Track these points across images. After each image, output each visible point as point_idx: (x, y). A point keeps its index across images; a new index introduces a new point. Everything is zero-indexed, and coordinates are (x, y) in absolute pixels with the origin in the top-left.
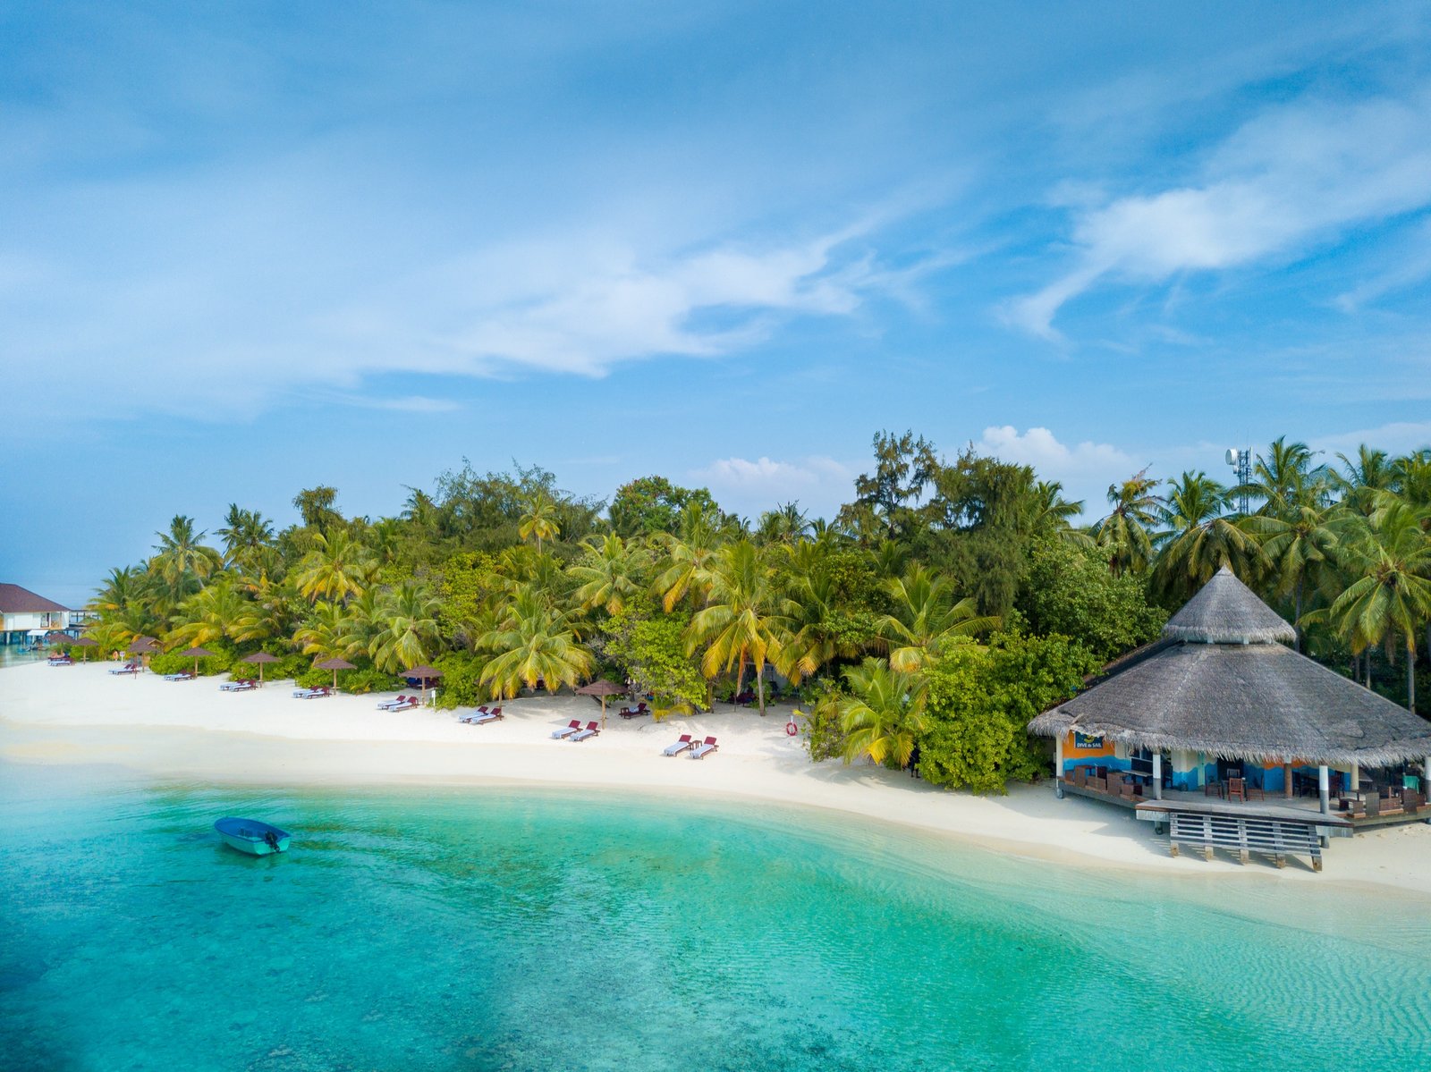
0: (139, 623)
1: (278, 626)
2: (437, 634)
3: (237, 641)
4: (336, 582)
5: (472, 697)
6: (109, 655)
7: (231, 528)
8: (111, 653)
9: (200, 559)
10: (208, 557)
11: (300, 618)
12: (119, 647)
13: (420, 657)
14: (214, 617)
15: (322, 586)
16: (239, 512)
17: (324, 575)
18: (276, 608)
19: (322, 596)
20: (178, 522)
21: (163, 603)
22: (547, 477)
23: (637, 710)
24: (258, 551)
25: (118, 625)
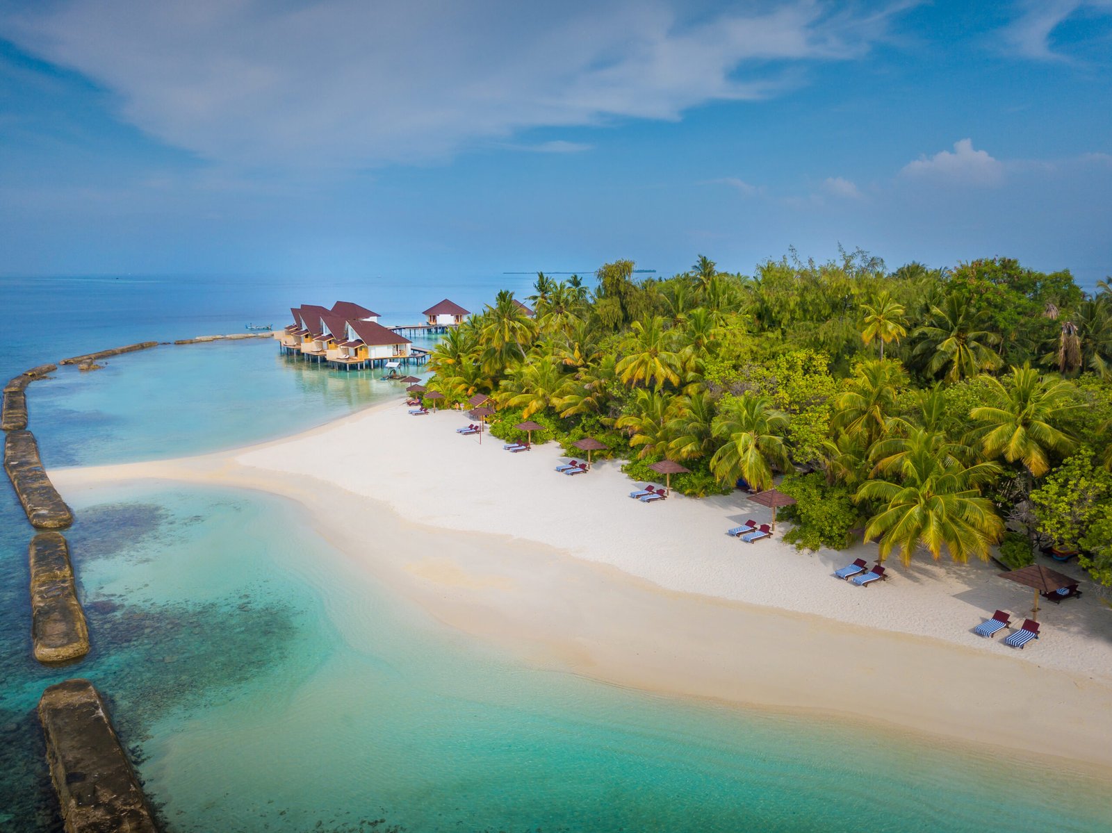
0: (472, 377)
1: (597, 404)
2: (785, 454)
3: (562, 415)
4: (654, 369)
5: (837, 539)
6: (453, 404)
7: (538, 294)
8: (454, 403)
9: (521, 329)
10: (527, 327)
11: (620, 401)
12: (460, 399)
13: (765, 476)
14: (541, 392)
15: (640, 374)
16: (545, 280)
17: (643, 363)
18: (594, 389)
19: (640, 383)
20: (502, 296)
21: (491, 363)
22: (873, 263)
23: (1067, 592)
24: (565, 319)
25: (457, 379)
